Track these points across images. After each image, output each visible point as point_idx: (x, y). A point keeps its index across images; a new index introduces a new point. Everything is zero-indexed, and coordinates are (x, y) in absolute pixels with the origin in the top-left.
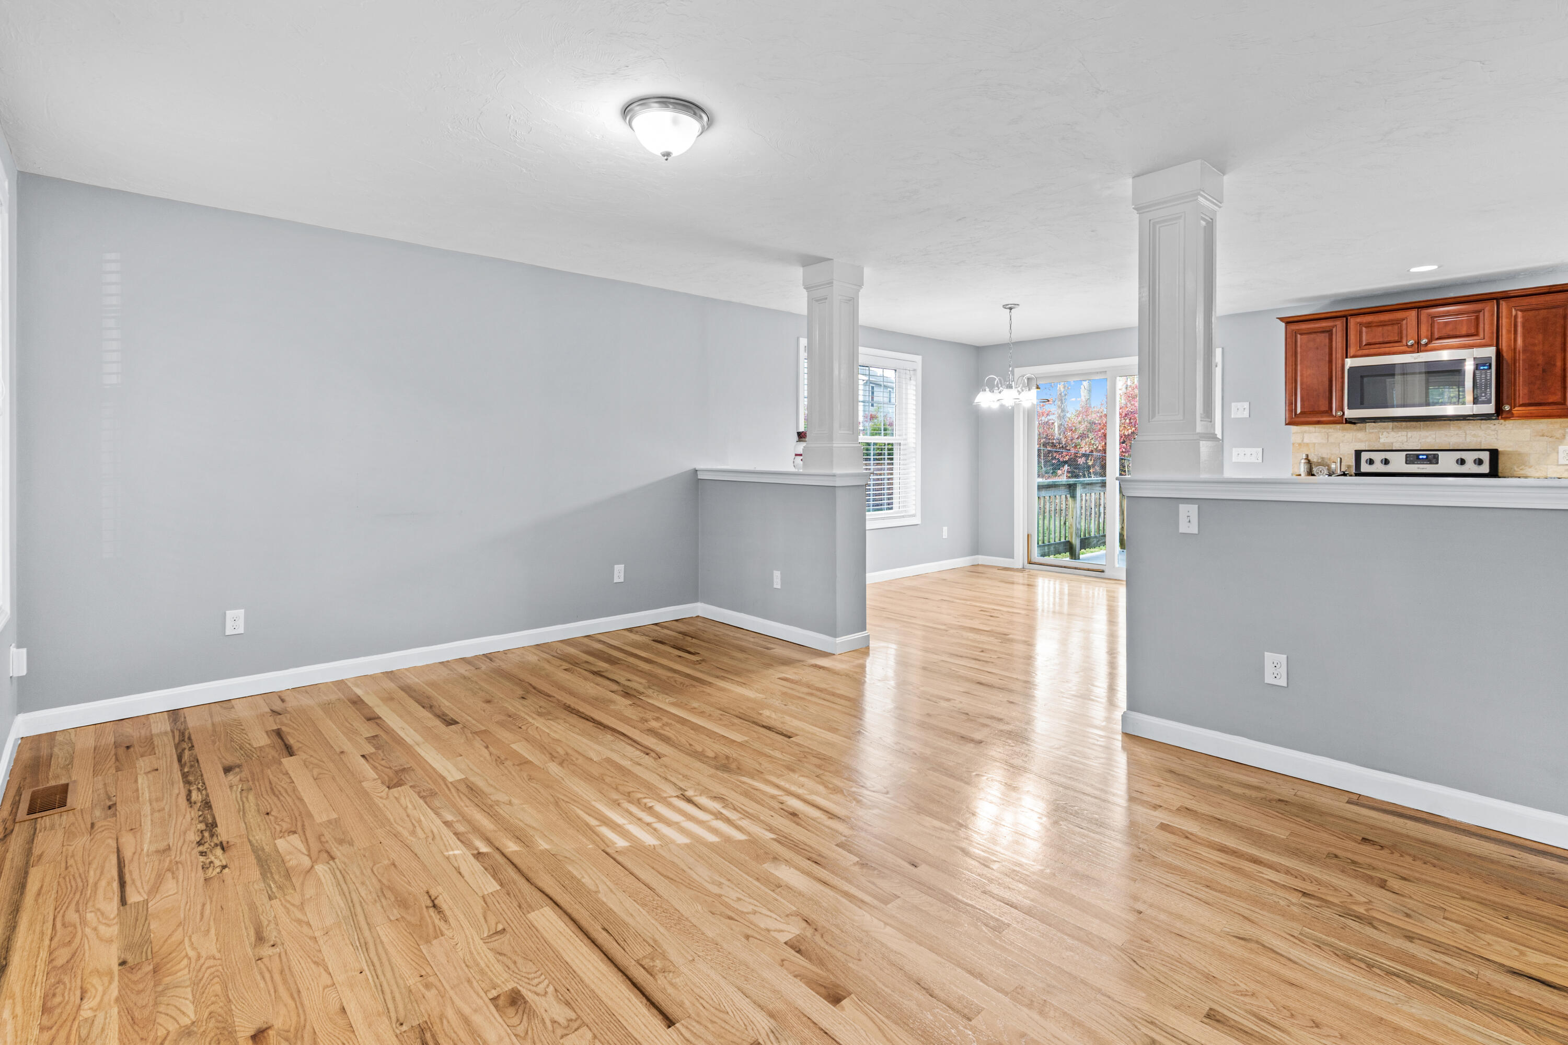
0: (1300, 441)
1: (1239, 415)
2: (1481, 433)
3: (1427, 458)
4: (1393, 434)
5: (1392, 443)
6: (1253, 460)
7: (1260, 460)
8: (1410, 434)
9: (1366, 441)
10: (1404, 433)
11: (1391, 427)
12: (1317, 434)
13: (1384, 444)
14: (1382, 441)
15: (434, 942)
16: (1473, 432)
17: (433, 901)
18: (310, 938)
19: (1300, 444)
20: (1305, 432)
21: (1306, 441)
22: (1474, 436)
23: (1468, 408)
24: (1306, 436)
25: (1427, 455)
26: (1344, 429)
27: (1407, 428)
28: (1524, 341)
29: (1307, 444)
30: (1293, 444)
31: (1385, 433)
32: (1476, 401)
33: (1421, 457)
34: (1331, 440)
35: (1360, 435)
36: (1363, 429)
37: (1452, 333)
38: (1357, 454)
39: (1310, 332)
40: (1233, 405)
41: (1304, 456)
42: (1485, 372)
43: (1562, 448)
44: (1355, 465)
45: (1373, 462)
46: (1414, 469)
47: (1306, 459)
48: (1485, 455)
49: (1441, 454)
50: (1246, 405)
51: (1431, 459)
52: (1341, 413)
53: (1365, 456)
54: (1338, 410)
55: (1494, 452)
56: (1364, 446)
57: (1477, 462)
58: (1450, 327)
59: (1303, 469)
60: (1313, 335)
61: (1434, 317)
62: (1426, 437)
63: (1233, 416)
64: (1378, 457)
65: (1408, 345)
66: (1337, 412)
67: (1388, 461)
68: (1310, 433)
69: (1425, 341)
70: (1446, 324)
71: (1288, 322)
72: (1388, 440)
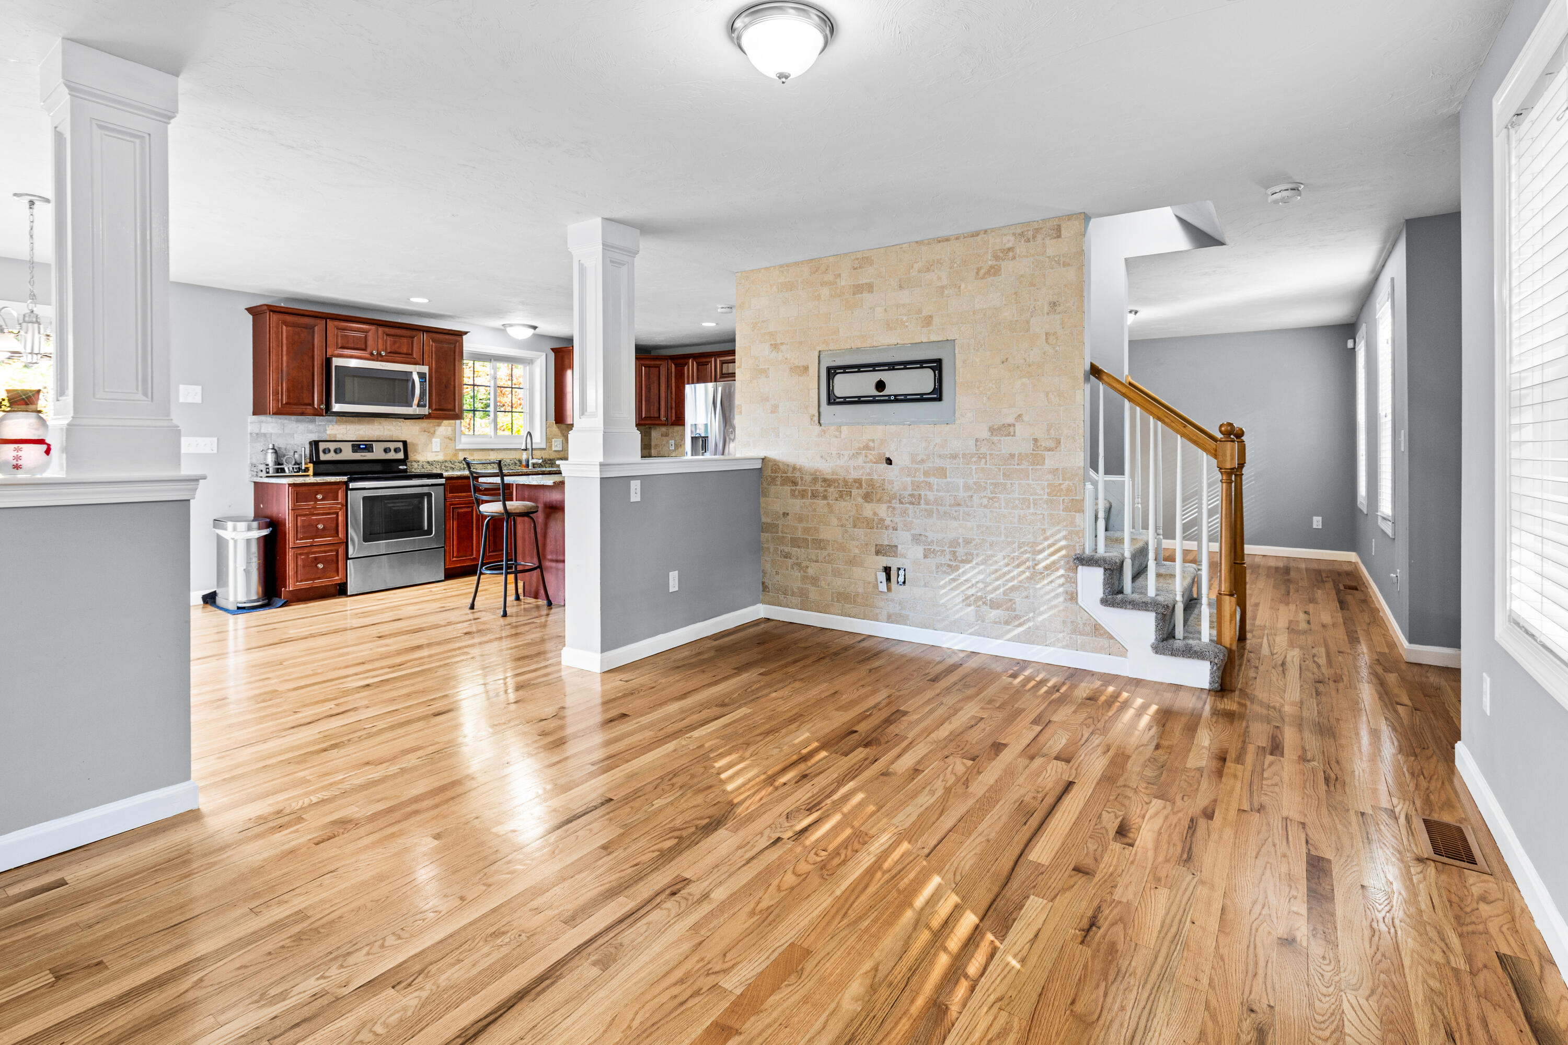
0: (257, 431)
1: (190, 400)
2: (392, 428)
3: (365, 448)
5: (336, 435)
6: (207, 451)
7: (215, 452)
8: (348, 427)
10: (344, 426)
11: (335, 420)
12: (273, 425)
13: (330, 435)
14: (328, 432)
15: (1125, 900)
16: (389, 427)
17: (1088, 930)
18: (1214, 989)
19: (258, 435)
20: (262, 422)
21: (263, 431)
23: (414, 410)
24: (263, 425)
25: (365, 445)
26: (297, 421)
27: (346, 422)
28: (436, 364)
29: (265, 435)
30: (251, 434)
31: (330, 427)
32: (419, 405)
33: (362, 447)
34: (287, 431)
35: (311, 427)
36: (313, 421)
37: (398, 350)
38: (315, 444)
39: (294, 325)
40: (182, 387)
41: (271, 446)
42: (422, 383)
43: (434, 440)
44: (311, 454)
45: (329, 451)
46: (358, 456)
47: (273, 449)
48: (400, 445)
49: (374, 444)
50: (198, 389)
51: (369, 448)
52: (323, 407)
53: (322, 446)
54: (320, 403)
55: (405, 443)
56: (315, 437)
57: (397, 450)
58: (397, 345)
59: (270, 459)
60: (297, 330)
61: (387, 335)
62: (359, 430)
63: (181, 400)
64: (332, 446)
65: (372, 354)
66: (319, 405)
67: (341, 451)
68: (267, 422)
69: (383, 353)
70: (395, 342)
71: (274, 312)
72: (333, 432)
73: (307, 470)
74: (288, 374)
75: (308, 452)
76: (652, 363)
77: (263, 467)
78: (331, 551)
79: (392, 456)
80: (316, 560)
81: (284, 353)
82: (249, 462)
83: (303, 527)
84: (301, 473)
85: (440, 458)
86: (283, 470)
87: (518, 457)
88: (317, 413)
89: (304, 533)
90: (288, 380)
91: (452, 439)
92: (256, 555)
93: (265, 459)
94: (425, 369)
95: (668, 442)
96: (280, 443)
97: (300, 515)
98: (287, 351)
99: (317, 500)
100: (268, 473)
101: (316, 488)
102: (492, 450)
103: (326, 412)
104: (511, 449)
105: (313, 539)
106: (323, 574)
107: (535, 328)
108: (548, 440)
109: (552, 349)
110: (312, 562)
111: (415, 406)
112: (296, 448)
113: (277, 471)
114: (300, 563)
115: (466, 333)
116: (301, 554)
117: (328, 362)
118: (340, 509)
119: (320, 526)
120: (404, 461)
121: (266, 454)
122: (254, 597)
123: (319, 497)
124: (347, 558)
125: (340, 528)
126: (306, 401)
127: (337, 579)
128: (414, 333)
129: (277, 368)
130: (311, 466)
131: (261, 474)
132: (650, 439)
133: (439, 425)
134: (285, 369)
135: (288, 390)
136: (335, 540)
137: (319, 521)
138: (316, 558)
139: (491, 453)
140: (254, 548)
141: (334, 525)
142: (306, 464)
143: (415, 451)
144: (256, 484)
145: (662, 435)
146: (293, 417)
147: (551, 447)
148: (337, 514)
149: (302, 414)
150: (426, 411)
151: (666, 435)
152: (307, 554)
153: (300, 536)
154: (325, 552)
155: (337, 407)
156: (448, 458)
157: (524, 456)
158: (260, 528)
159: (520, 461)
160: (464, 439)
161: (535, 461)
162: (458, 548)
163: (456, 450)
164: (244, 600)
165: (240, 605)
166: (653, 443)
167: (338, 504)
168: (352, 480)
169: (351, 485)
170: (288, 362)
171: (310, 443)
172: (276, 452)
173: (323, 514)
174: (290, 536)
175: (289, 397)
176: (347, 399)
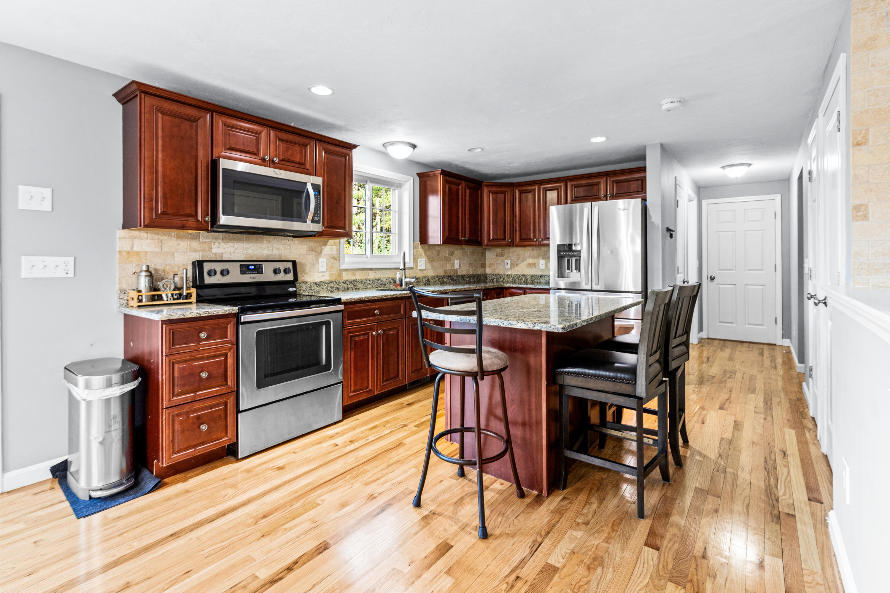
0: (128, 249)
1: (34, 206)
2: (281, 247)
3: (254, 268)
4: (223, 244)
5: (222, 254)
6: (59, 273)
7: (71, 275)
8: (236, 245)
9: (200, 251)
10: (232, 244)
11: (221, 237)
12: (149, 241)
13: (215, 254)
14: (214, 251)
16: (278, 246)
19: (128, 253)
20: (135, 237)
21: (136, 249)
22: (278, 249)
23: (308, 226)
24: (136, 242)
25: (254, 265)
26: (178, 237)
27: (234, 239)
28: (329, 176)
29: (138, 253)
30: (120, 252)
31: (216, 244)
32: (313, 221)
33: (250, 267)
34: (165, 248)
35: (195, 244)
36: (197, 238)
37: (291, 158)
38: (199, 265)
39: (174, 115)
40: (22, 189)
41: (144, 268)
42: (317, 197)
43: (321, 260)
44: (194, 277)
45: (215, 273)
46: (247, 278)
47: (148, 271)
48: (290, 265)
49: (264, 264)
50: (47, 192)
51: (258, 269)
52: (208, 219)
53: (207, 267)
54: (205, 215)
55: (294, 263)
56: (198, 257)
57: (286, 271)
58: (290, 152)
59: (143, 283)
60: (177, 120)
61: (280, 140)
62: (247, 249)
63: (21, 206)
64: (218, 267)
65: (264, 160)
66: (203, 217)
67: (228, 272)
68: (141, 239)
69: (276, 160)
70: (288, 149)
71: (146, 93)
72: (219, 251)
73: (189, 296)
74: (164, 176)
75: (190, 274)
76: (499, 189)
77: (135, 295)
78: (218, 405)
79: (281, 277)
80: (200, 421)
81: (160, 148)
82: (117, 287)
83: (182, 377)
84: (181, 301)
85: (326, 278)
86: (160, 297)
87: (392, 276)
88: (201, 227)
89: (184, 385)
90: (164, 183)
91: (337, 258)
92: (119, 419)
93: (138, 283)
94: (319, 181)
95: (503, 262)
96: (157, 264)
97: (178, 362)
98: (163, 146)
99: (200, 340)
100: (141, 301)
101: (200, 323)
102: (371, 269)
103: (212, 227)
104: (386, 269)
105: (195, 391)
106: (209, 437)
107: (414, 146)
108: (415, 260)
109: (418, 174)
110: (194, 423)
111: (309, 222)
112: (176, 270)
113: (152, 298)
114: (177, 427)
115: (355, 146)
116: (179, 415)
117: (214, 164)
118: (230, 349)
119: (204, 375)
120: (292, 283)
121: (139, 276)
122: (115, 478)
123: (203, 335)
124: (238, 411)
125: (229, 373)
126: (188, 211)
127: (225, 440)
128: (306, 141)
129: (151, 166)
130: (194, 291)
131: (131, 303)
132: (485, 259)
133: (325, 244)
134: (160, 169)
135: (165, 197)
136: (223, 389)
137: (202, 368)
138: (198, 417)
139: (370, 272)
140: (116, 410)
141: (222, 371)
142: (188, 288)
143: (304, 271)
144: (126, 316)
145: (497, 255)
146: (174, 232)
147: (417, 266)
148: (226, 356)
149: (183, 227)
150: (318, 227)
151: (502, 255)
152: (188, 413)
153: (177, 390)
154: (211, 407)
155: (224, 220)
156: (333, 279)
157: (398, 275)
158: (124, 382)
159: (395, 281)
160: (347, 259)
161: (408, 280)
162: (355, 382)
163: (341, 270)
164: (101, 485)
165: (95, 494)
166: (487, 263)
167: (227, 342)
168: (243, 311)
169: (244, 318)
170: (163, 160)
171: (194, 264)
172: (151, 275)
173: (208, 358)
174: (164, 392)
175: (165, 205)
176: (236, 211)
